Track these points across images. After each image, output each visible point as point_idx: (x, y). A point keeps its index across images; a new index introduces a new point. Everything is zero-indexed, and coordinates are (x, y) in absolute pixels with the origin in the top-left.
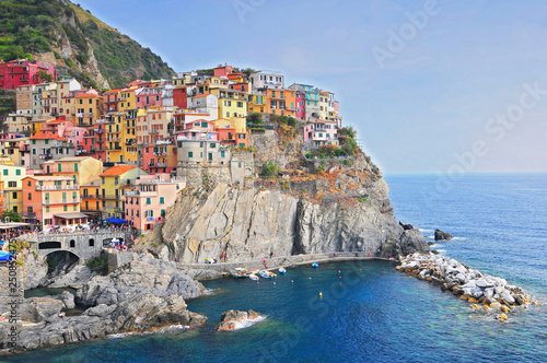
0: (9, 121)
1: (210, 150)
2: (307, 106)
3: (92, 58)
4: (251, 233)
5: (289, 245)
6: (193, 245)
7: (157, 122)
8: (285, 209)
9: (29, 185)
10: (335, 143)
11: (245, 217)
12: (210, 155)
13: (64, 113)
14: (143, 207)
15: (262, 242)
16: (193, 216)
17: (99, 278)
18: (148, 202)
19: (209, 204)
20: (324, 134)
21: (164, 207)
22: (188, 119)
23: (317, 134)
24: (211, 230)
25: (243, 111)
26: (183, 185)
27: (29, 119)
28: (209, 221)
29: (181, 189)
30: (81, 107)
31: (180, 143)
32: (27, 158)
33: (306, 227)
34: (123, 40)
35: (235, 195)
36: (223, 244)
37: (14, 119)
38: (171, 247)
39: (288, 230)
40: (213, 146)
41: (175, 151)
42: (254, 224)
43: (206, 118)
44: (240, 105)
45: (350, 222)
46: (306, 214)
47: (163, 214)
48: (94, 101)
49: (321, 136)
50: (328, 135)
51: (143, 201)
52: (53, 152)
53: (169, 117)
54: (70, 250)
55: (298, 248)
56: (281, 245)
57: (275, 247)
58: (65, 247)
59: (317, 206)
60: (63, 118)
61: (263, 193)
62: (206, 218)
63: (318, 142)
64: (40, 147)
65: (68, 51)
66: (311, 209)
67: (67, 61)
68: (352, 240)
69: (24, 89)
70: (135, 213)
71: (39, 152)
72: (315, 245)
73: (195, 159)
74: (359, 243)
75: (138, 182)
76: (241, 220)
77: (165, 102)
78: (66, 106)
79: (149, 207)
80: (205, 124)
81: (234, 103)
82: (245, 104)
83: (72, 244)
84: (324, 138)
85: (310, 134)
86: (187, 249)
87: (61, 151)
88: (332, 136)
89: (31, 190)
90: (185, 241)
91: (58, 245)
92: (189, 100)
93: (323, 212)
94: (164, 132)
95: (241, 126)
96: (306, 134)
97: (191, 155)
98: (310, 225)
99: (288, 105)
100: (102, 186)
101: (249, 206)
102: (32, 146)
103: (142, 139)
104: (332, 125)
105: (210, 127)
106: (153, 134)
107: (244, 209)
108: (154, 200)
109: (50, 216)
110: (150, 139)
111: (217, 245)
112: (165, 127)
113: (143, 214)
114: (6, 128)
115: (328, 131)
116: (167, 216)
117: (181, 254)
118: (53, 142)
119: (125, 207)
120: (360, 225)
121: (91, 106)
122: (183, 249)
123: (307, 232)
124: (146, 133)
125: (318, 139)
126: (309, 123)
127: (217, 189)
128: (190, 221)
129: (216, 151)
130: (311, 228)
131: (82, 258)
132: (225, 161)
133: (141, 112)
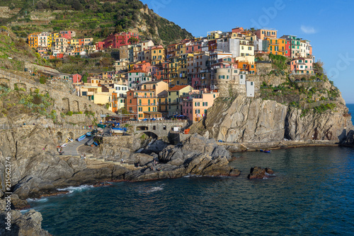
0: (116, 64)
1: (233, 74)
2: (293, 49)
3: (157, 32)
4: (258, 126)
5: (282, 135)
6: (223, 132)
7: (199, 60)
8: (279, 112)
9: (130, 94)
10: (311, 72)
11: (255, 116)
12: (234, 77)
13: (145, 59)
14: (195, 107)
15: (264, 131)
16: (224, 114)
19: (233, 107)
20: (304, 66)
21: (206, 108)
22: (219, 57)
23: (300, 66)
24: (234, 122)
25: (252, 52)
26: (217, 95)
27: (126, 63)
28: (234, 117)
29: (216, 97)
30: (155, 55)
31: (215, 70)
32: (126, 82)
33: (293, 123)
34: (172, 25)
35: (249, 102)
36: (242, 131)
37: (119, 64)
38: (210, 131)
39: (282, 126)
40: (236, 71)
42: (260, 120)
43: (231, 56)
44: (250, 49)
45: (323, 121)
46: (293, 115)
47: (206, 111)
48: (162, 51)
49: (302, 67)
50: (306, 67)
51: (194, 104)
52: (140, 79)
54: (153, 131)
55: (287, 136)
56: (277, 134)
58: (150, 130)
59: (300, 111)
61: (266, 102)
62: (231, 115)
63: (300, 71)
64: (133, 76)
65: (144, 28)
66: (296, 113)
67: (145, 33)
68: (324, 133)
69: (124, 47)
70: (189, 111)
71: (133, 79)
72: (299, 134)
73: (224, 79)
74: (329, 135)
75: (190, 94)
76: (252, 117)
77: (203, 49)
78: (146, 55)
79: (198, 108)
80: (229, 59)
81: (246, 47)
82: (253, 48)
83: (154, 128)
84: (304, 69)
85: (295, 66)
86: (220, 133)
87: (145, 79)
88: (309, 67)
89: (132, 98)
90: (219, 128)
91: (146, 128)
93: (304, 113)
94: (204, 66)
95: (251, 60)
96: (292, 66)
99: (280, 48)
100: (169, 97)
101: (257, 109)
102: (129, 77)
103: (190, 71)
104: (309, 60)
105: (232, 61)
106: (197, 68)
107: (254, 111)
108: (201, 104)
109: (142, 113)
110: (195, 71)
111: (238, 131)
112: (204, 63)
113: (194, 112)
114: (114, 69)
115: (307, 64)
116: (208, 114)
117: (216, 136)
118: (140, 74)
119: (183, 108)
120: (330, 123)
121: (160, 54)
122: (218, 133)
123: (294, 127)
124: (193, 67)
125: (300, 69)
126: (294, 59)
127: (238, 98)
128: (222, 116)
129: (237, 74)
130: (296, 124)
131: (159, 136)
132: (243, 81)
133: (190, 55)
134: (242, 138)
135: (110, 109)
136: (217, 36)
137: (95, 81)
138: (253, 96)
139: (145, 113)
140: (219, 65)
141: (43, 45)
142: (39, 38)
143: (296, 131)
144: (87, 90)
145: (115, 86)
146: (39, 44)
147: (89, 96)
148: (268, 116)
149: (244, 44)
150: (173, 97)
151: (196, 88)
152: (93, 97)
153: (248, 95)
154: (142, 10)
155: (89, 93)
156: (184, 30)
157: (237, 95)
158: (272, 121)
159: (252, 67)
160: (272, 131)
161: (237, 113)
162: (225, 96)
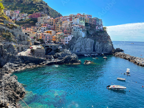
0: (36, 24)
1: (78, 29)
2: (97, 22)
4: (85, 47)
5: (93, 50)
6: (74, 49)
7: (66, 24)
8: (92, 42)
9: (43, 35)
11: (85, 44)
13: (47, 22)
15: (87, 49)
16: (75, 43)
18: (66, 39)
19: (78, 40)
20: (100, 28)
21: (69, 40)
22: (73, 23)
24: (78, 46)
25: (84, 22)
26: (73, 36)
30: (51, 21)
31: (72, 28)
35: (83, 39)
38: (70, 48)
39: (92, 47)
43: (77, 23)
44: (83, 21)
45: (105, 46)
51: (65, 39)
53: (69, 23)
55: (94, 50)
58: (50, 47)
59: (98, 42)
61: (88, 39)
66: (97, 43)
68: (105, 49)
69: (39, 17)
70: (63, 41)
71: (43, 29)
72: (98, 50)
74: (107, 50)
76: (84, 44)
77: (68, 20)
79: (66, 40)
81: (82, 20)
82: (84, 21)
84: (100, 29)
89: (43, 36)
91: (48, 47)
92: (73, 20)
95: (84, 25)
96: (96, 28)
97: (74, 30)
98: (97, 46)
99: (93, 21)
100: (56, 36)
103: (63, 27)
105: (78, 25)
106: (66, 26)
107: (84, 42)
108: (67, 39)
111: (79, 48)
112: (68, 25)
113: (65, 42)
114: (36, 25)
115: (101, 27)
116: (70, 42)
117: (72, 50)
119: (61, 40)
120: (107, 47)
121: (52, 21)
122: (73, 49)
124: (64, 26)
125: (99, 29)
126: (97, 25)
127: (79, 38)
128: (74, 43)
129: (79, 29)
130: (97, 47)
131: (53, 49)
132: (81, 32)
133: (63, 22)
134: (80, 51)
135: (36, 39)
136: (72, 16)
137: (29, 29)
139: (48, 41)
141: (8, 15)
142: (6, 12)
143: (97, 49)
144: (27, 32)
145: (37, 31)
148: (88, 44)
149: (81, 19)
151: (65, 33)
153: (83, 37)
155: (28, 34)
157: (79, 36)
158: (90, 46)
159: (84, 27)
160: (90, 49)
161: (79, 43)
162: (76, 36)
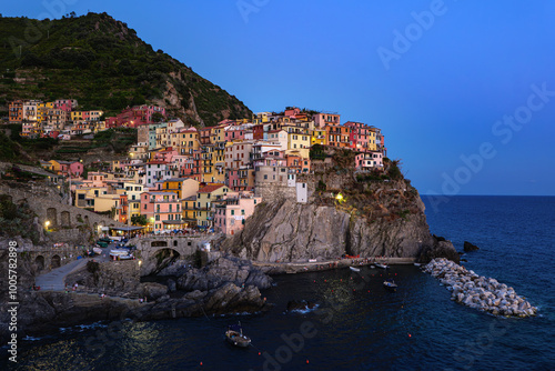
0: (132, 151)
1: (281, 173)
2: (359, 140)
3: (192, 104)
4: (312, 239)
5: (342, 250)
6: (264, 249)
7: (240, 151)
8: (338, 221)
9: (146, 198)
11: (307, 228)
12: (281, 177)
13: (172, 145)
14: (229, 217)
15: (319, 247)
16: (267, 225)
17: (195, 270)
18: (233, 213)
19: (279, 217)
20: (372, 162)
21: (245, 217)
22: (264, 149)
23: (366, 162)
24: (280, 236)
25: (307, 143)
26: (259, 200)
27: (146, 149)
28: (280, 229)
29: (258, 203)
30: (184, 140)
31: (258, 168)
32: (144, 179)
33: (355, 236)
34: (216, 90)
35: (300, 209)
36: (289, 247)
37: (136, 149)
38: (249, 249)
39: (341, 239)
40: (283, 170)
41: (254, 174)
42: (314, 233)
43: (279, 149)
44: (304, 139)
45: (392, 233)
46: (356, 225)
47: (244, 222)
48: (194, 135)
49: (369, 163)
50: (375, 163)
51: (228, 212)
52: (163, 173)
53: (248, 148)
54: (174, 248)
55: (349, 252)
56: (336, 250)
57: (331, 251)
58: (170, 246)
59: (365, 220)
60: (171, 149)
61: (322, 208)
62: (276, 227)
63: (367, 168)
64: (154, 169)
65: (174, 100)
66: (360, 222)
68: (394, 248)
69: (144, 127)
70: (222, 221)
71: (153, 174)
72: (363, 250)
73: (269, 180)
74: (399, 251)
75: (225, 198)
76: (304, 229)
77: (247, 136)
78: (173, 140)
79: (233, 217)
80: (277, 154)
81: (300, 137)
82: (309, 137)
83: (175, 243)
84: (372, 165)
85: (360, 162)
86: (261, 251)
87: (168, 174)
88: (378, 163)
89: (147, 202)
90: (259, 244)
91: (164, 243)
92: (265, 134)
93: (369, 223)
94: (246, 160)
95: (305, 154)
96: (357, 162)
97: (266, 177)
98: (359, 234)
99: (342, 138)
100: (198, 200)
101: (310, 218)
102: (148, 169)
103: (229, 165)
104: (379, 154)
105: (281, 155)
106: (238, 161)
107: (307, 221)
108: (236, 212)
109: (160, 222)
110: (235, 164)
111: (284, 248)
112: (247, 156)
113: (228, 222)
115: (375, 160)
116: (247, 224)
117: (256, 255)
118: (163, 167)
119: (215, 216)
120: (400, 236)
121: (191, 140)
122: (258, 250)
123: (356, 240)
124: (232, 160)
125: (367, 165)
126: (359, 153)
127: (286, 205)
128: (264, 228)
129: (285, 174)
130: (360, 238)
131: (182, 254)
132: (292, 182)
133: (229, 144)
134: (290, 257)
135: (117, 217)
136: (265, 119)
137: (98, 177)
138: (305, 201)
139: (164, 223)
140: (262, 160)
141: (30, 118)
142: (25, 107)
143: (359, 245)
144: (85, 192)
145: (126, 185)
146: (25, 117)
147: (88, 201)
148: (324, 227)
149: (297, 132)
150: (204, 201)
151: (234, 188)
152: (93, 201)
153: (299, 200)
154: (172, 74)
155: (88, 196)
156: (234, 97)
157: (284, 200)
158: (330, 233)
159: (306, 163)
160: (329, 246)
161: (285, 223)
162: (270, 201)
